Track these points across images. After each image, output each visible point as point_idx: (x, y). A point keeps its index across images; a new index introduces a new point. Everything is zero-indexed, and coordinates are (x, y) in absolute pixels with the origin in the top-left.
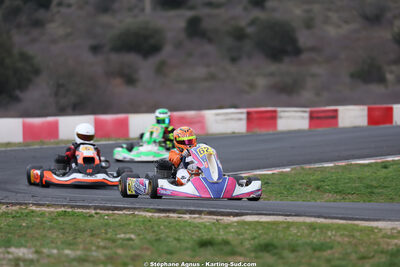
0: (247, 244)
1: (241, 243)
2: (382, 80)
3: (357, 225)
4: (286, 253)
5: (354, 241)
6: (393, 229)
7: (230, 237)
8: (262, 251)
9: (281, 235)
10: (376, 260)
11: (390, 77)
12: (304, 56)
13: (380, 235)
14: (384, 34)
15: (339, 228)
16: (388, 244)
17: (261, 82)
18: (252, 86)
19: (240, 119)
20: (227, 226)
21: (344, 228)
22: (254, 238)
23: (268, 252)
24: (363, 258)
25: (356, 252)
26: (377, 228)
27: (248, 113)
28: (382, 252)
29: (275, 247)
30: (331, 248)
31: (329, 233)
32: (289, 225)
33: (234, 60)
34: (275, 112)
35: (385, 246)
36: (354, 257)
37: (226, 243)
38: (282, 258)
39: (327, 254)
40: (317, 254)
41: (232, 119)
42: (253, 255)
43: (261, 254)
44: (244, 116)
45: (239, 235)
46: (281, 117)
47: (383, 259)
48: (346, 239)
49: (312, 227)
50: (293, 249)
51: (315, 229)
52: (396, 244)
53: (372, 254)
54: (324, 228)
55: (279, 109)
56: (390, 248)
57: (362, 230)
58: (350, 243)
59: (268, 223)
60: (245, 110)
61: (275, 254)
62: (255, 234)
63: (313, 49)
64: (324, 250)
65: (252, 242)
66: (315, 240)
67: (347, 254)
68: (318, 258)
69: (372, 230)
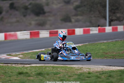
0: (33, 73)
1: (31, 73)
2: (70, 21)
3: (67, 66)
4: (46, 76)
5: (67, 71)
6: (78, 67)
7: (28, 71)
8: (38, 75)
9: (44, 70)
10: (74, 77)
11: (73, 20)
12: (46, 14)
13: (74, 69)
14: (71, 7)
15: (62, 67)
16: (77, 72)
17: (33, 23)
18: (30, 24)
19: (28, 34)
20: (27, 68)
21: (63, 67)
22: (35, 71)
23: (40, 75)
24: (70, 77)
25: (68, 75)
26: (73, 67)
27: (31, 33)
28: (76, 75)
29: (42, 74)
30: (60, 74)
31: (59, 69)
32: (46, 67)
33: (25, 16)
34: (39, 32)
35: (76, 73)
36: (67, 76)
37: (27, 73)
38: (45, 77)
39: (58, 76)
40: (55, 76)
41: (25, 34)
42: (35, 76)
43: (38, 76)
44: (29, 33)
45: (31, 70)
46: (41, 34)
47: (76, 77)
48: (64, 71)
49: (53, 67)
50: (48, 74)
51: (54, 68)
52: (80, 72)
53: (73, 75)
54: (57, 68)
55: (40, 31)
56: (78, 73)
57: (69, 68)
58: (65, 72)
59: (39, 66)
60: (29, 32)
61: (42, 76)
62: (36, 70)
63: (49, 12)
64: (57, 75)
65: (35, 72)
66: (54, 71)
67: (65, 75)
68: (56, 77)
69: (72, 68)
